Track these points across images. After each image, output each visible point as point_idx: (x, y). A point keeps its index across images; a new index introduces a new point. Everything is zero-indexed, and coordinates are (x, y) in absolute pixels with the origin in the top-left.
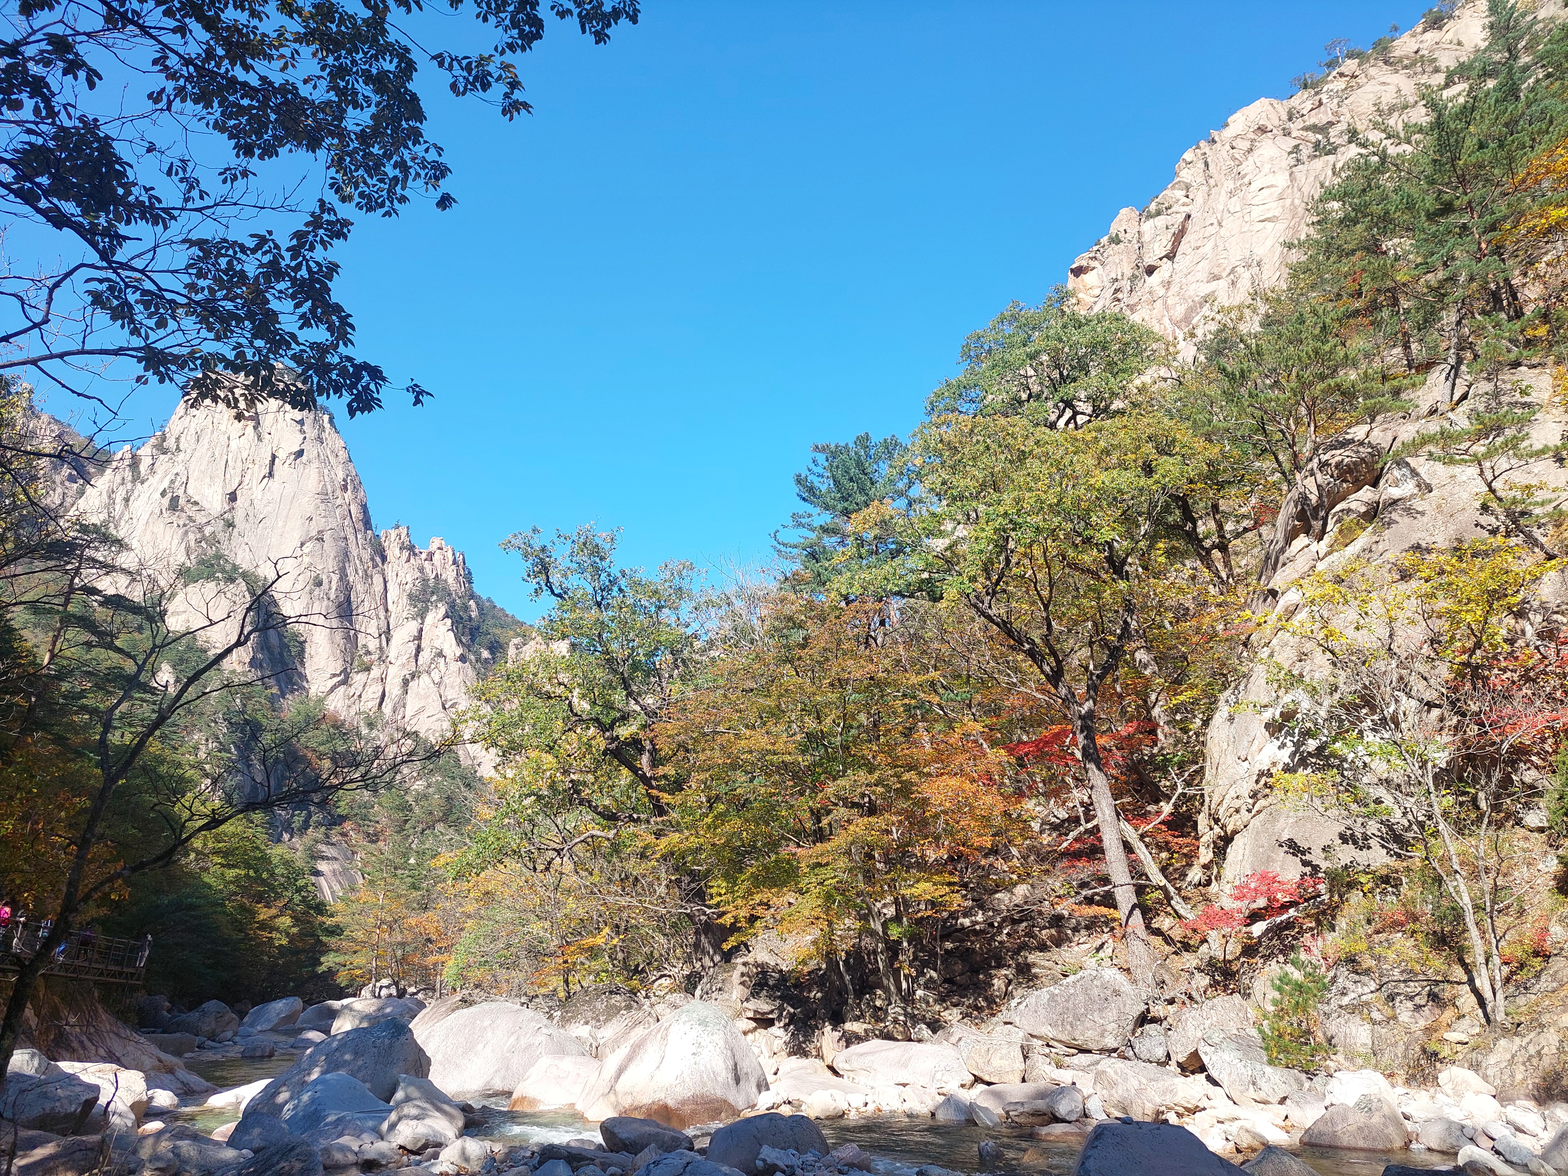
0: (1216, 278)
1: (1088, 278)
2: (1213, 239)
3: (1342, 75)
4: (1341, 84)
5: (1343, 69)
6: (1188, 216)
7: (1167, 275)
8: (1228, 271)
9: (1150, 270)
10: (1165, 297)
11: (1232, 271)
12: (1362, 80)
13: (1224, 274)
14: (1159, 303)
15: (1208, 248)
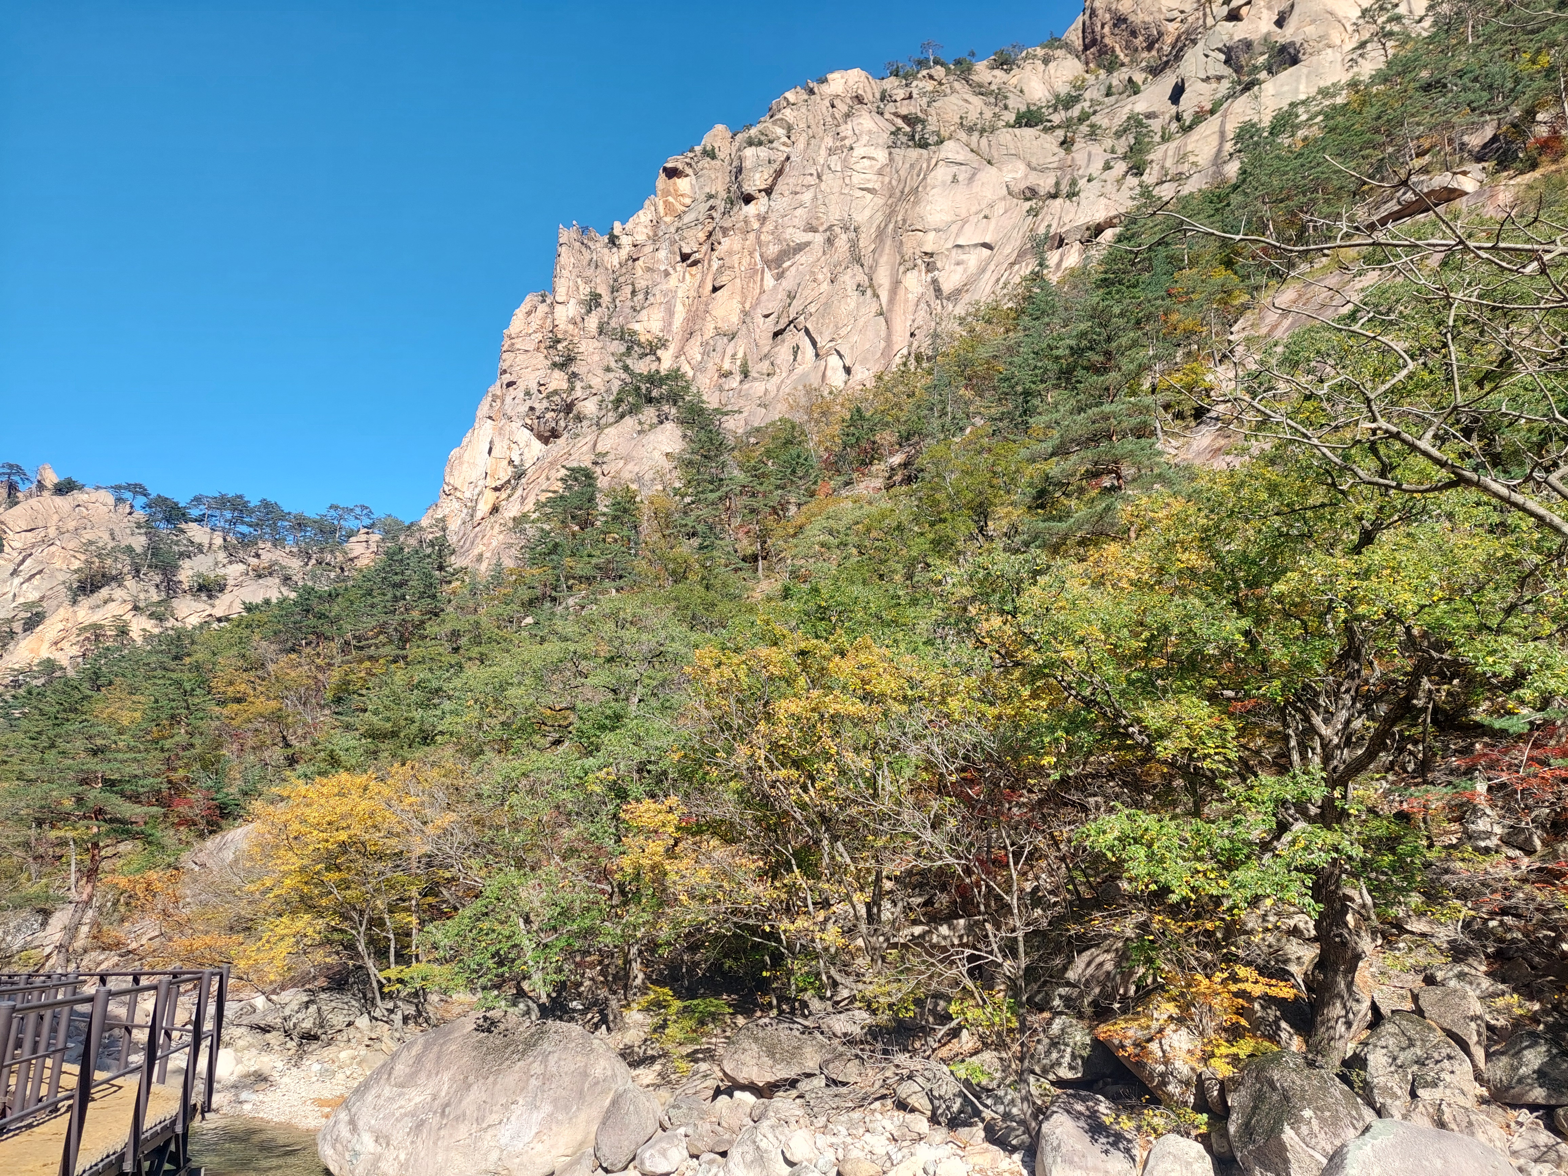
0: (814, 230)
1: (683, 184)
2: (812, 189)
3: (931, 77)
4: (930, 86)
5: (933, 72)
6: (788, 158)
7: (763, 209)
8: (825, 226)
9: (748, 199)
10: (759, 232)
11: (830, 228)
12: (946, 88)
13: (821, 229)
14: (752, 236)
15: (807, 196)
